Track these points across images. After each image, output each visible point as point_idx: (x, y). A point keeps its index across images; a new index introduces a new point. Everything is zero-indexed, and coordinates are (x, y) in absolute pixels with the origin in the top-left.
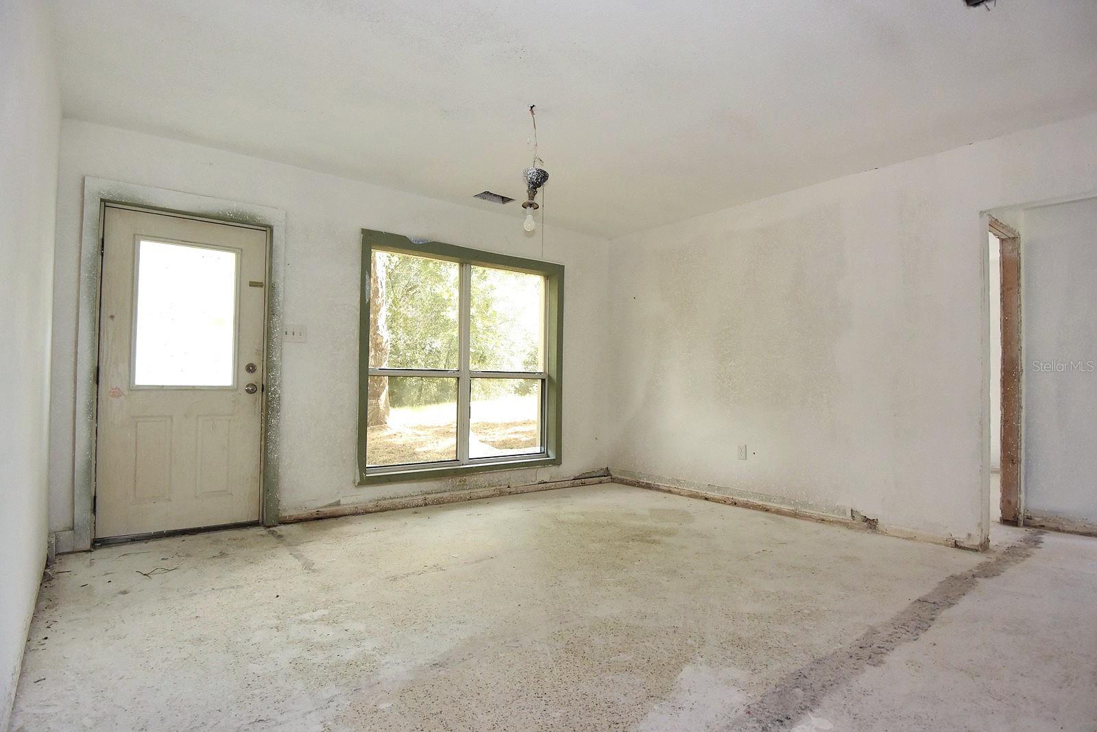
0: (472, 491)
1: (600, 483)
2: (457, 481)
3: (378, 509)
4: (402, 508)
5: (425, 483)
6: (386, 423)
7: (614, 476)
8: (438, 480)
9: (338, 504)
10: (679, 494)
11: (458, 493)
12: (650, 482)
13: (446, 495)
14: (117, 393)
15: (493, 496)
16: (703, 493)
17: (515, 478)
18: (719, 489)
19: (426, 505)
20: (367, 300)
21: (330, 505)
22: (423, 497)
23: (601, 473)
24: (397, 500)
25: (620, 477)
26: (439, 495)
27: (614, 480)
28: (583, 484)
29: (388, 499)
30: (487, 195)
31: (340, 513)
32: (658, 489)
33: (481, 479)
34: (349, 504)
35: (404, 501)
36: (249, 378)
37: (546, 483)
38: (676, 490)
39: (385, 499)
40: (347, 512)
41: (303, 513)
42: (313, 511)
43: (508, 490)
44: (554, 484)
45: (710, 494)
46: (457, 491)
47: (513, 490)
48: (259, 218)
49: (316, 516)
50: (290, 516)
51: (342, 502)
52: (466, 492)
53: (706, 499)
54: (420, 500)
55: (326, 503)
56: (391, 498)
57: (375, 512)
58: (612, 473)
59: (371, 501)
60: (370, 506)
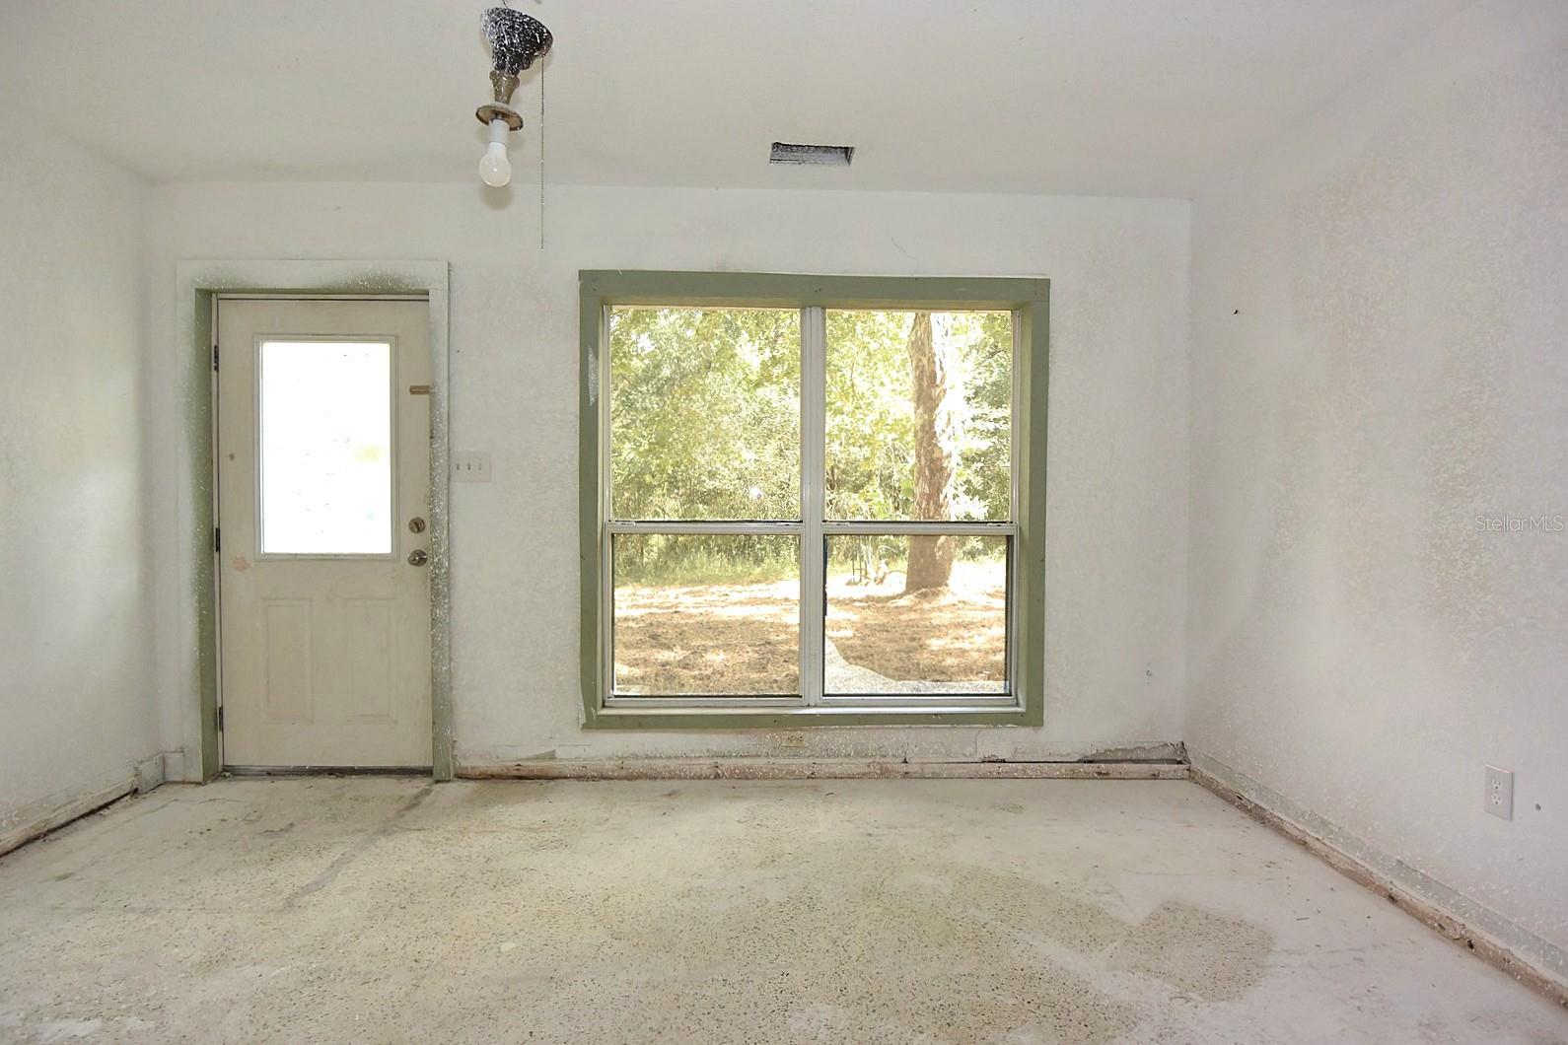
0: (818, 761)
1: (1155, 777)
2: (782, 738)
3: (624, 773)
4: (670, 778)
5: (714, 736)
6: (947, 585)
7: (1195, 766)
8: (741, 733)
9: (552, 756)
10: (1325, 859)
11: (787, 761)
12: (1264, 806)
13: (761, 762)
14: (242, 565)
15: (862, 776)
16: (1384, 877)
17: (925, 745)
18: (1426, 883)
19: (717, 776)
20: (592, 399)
21: (538, 758)
22: (712, 761)
23: (1167, 753)
24: (660, 763)
25: (1205, 772)
26: (746, 762)
27: (1192, 776)
28: (1103, 775)
29: (642, 758)
30: (782, 150)
31: (556, 773)
32: (1279, 829)
33: (841, 738)
34: (571, 760)
35: (673, 764)
36: (415, 542)
37: (1004, 761)
38: (1318, 845)
39: (636, 757)
40: (568, 773)
41: (495, 767)
42: (509, 764)
43: (904, 768)
44: (1020, 766)
45: (1401, 889)
46: (784, 757)
47: (913, 768)
48: (406, 281)
49: (515, 773)
50: (473, 768)
51: (559, 754)
52: (805, 761)
53: (1392, 899)
54: (705, 766)
55: (531, 754)
56: (648, 757)
57: (619, 778)
58: (1192, 760)
59: (610, 758)
60: (609, 766)
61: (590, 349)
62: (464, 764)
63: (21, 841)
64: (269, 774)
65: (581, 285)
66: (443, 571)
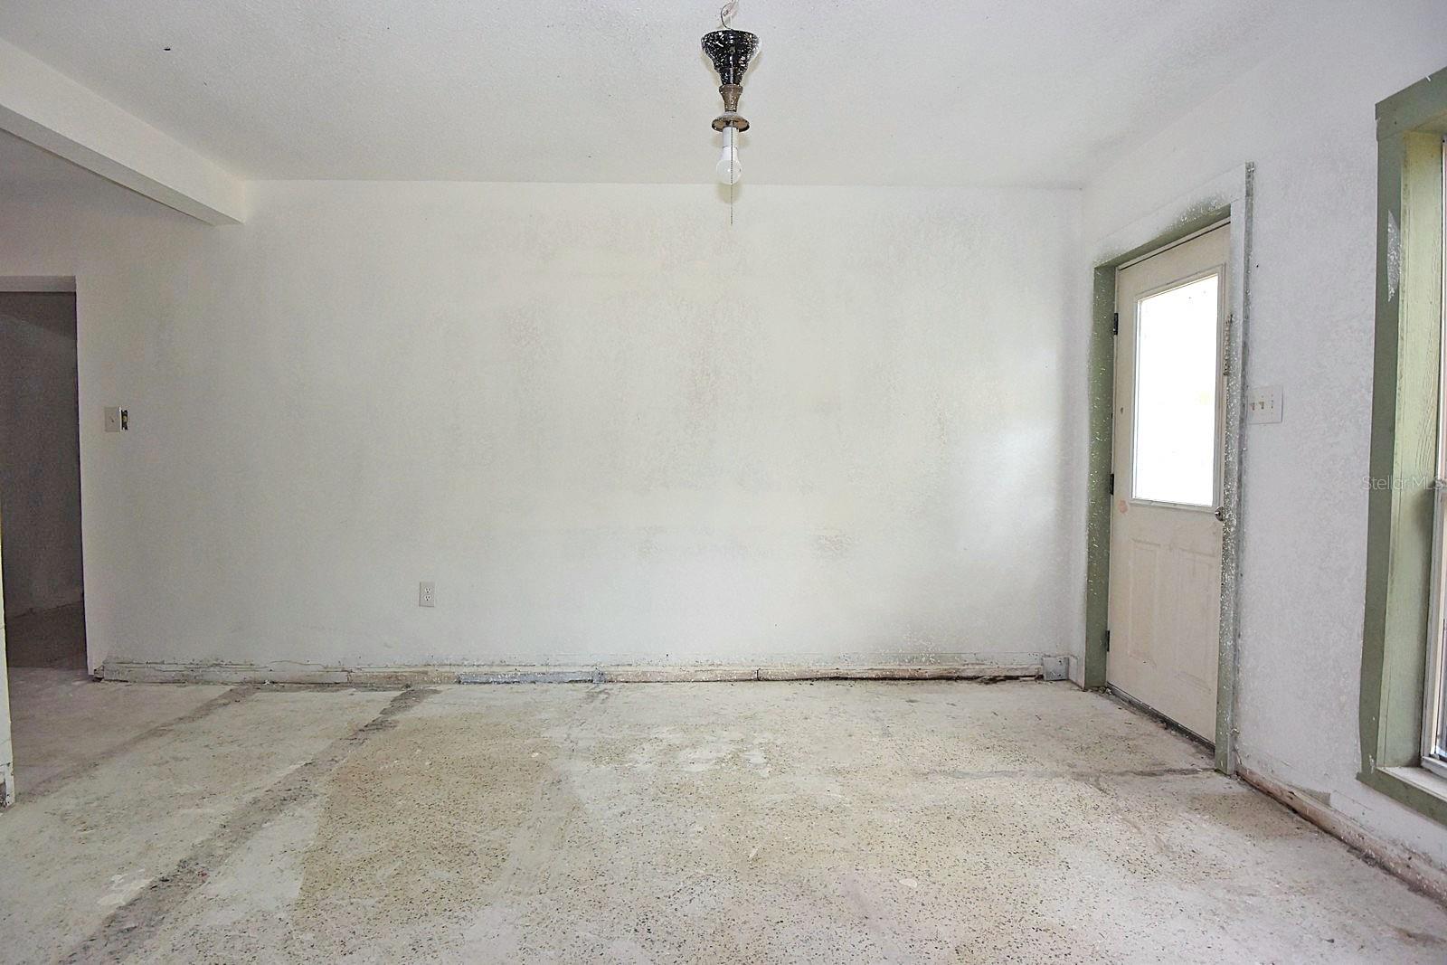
9: (1326, 800)
14: (1124, 507)
20: (1392, 291)
21: (1312, 794)
29: (1436, 868)
39: (1429, 861)
40: (1343, 832)
41: (1270, 783)
42: (1285, 787)
48: (1214, 203)
49: (1291, 803)
50: (1251, 772)
51: (1334, 801)
55: (1305, 785)
57: (1404, 880)
59: (1394, 843)
60: (1392, 854)
61: (1390, 214)
62: (1245, 764)
63: (936, 675)
64: (1130, 702)
65: (1379, 124)
66: (1232, 529)
